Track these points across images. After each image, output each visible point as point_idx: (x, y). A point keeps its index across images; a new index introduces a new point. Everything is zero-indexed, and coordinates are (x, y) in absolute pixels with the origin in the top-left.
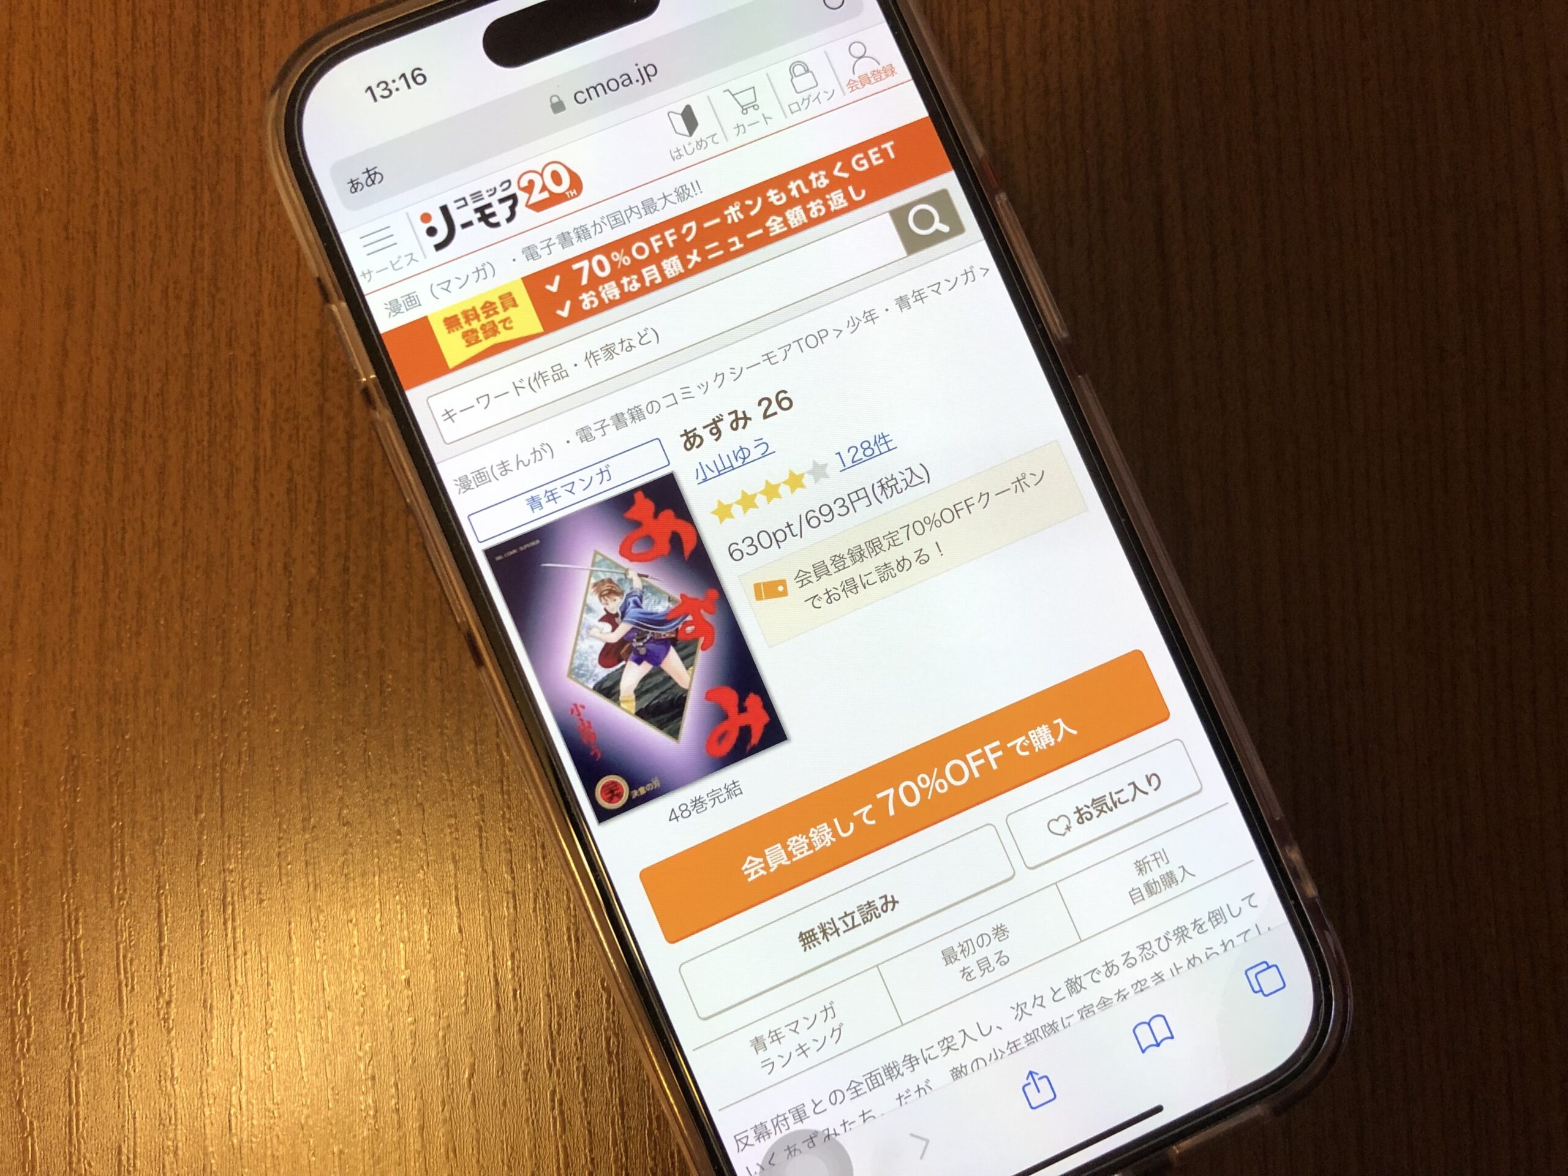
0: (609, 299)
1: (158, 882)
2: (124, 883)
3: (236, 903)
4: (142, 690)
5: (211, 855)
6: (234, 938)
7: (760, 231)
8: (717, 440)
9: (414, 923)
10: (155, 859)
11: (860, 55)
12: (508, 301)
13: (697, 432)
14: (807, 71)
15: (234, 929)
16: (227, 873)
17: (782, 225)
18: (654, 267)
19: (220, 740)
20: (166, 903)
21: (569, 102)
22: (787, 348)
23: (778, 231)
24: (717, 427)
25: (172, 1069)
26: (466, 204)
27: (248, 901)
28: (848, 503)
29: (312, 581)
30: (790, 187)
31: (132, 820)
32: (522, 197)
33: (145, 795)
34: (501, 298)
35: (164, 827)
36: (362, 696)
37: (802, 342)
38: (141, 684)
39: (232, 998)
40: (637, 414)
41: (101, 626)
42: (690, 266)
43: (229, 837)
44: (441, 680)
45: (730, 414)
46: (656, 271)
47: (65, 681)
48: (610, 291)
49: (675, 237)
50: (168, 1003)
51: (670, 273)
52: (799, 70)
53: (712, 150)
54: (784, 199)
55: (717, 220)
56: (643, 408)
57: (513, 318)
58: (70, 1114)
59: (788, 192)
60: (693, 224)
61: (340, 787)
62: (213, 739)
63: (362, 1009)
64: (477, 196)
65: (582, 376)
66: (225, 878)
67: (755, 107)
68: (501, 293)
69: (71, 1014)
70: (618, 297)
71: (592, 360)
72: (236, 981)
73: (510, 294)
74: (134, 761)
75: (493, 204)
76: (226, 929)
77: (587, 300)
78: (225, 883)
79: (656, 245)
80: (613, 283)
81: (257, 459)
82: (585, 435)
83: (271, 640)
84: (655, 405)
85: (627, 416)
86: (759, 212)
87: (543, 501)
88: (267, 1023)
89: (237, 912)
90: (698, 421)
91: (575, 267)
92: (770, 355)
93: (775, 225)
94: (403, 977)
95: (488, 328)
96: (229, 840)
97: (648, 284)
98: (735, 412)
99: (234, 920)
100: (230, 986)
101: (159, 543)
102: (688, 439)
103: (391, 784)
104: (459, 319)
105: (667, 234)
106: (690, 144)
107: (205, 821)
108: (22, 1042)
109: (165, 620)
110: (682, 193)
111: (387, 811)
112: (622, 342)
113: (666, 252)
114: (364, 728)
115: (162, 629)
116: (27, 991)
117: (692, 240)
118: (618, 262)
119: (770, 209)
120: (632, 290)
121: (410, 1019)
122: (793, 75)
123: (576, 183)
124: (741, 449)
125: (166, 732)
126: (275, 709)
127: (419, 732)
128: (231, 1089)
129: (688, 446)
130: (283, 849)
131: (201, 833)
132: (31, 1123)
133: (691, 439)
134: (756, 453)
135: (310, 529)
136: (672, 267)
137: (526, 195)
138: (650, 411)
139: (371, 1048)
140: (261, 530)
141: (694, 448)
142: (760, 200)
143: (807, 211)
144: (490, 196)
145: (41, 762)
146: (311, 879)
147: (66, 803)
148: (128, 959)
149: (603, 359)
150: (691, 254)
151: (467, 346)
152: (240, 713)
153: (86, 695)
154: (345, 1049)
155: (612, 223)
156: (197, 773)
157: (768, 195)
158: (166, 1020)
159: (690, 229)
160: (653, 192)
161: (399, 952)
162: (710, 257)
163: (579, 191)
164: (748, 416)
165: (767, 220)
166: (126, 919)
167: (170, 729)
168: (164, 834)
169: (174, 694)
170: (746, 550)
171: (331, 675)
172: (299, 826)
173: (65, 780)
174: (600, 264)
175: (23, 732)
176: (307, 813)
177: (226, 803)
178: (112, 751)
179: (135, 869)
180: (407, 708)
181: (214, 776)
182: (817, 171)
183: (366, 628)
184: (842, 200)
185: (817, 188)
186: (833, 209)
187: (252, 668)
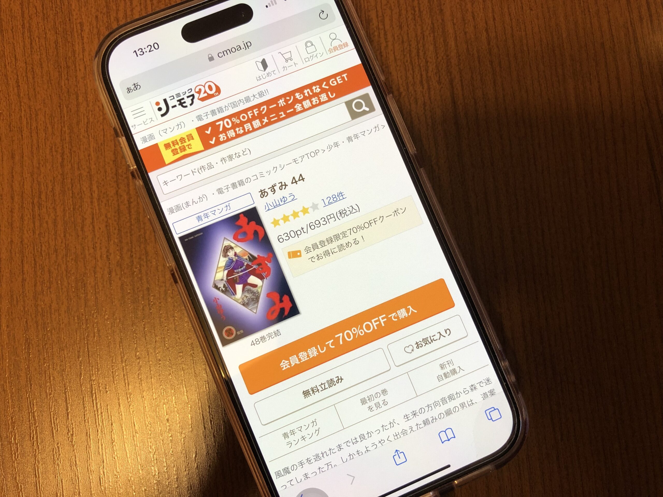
0: (231, 137)
1: (65, 386)
2: (51, 388)
3: (97, 393)
4: (53, 310)
5: (85, 374)
6: (97, 407)
7: (292, 110)
8: (274, 194)
9: (168, 396)
10: (63, 378)
11: (334, 38)
12: (190, 137)
13: (266, 191)
14: (312, 45)
15: (97, 403)
16: (92, 381)
17: (301, 107)
18: (249, 124)
19: (86, 328)
20: (69, 395)
21: (216, 57)
22: (303, 157)
23: (300, 110)
24: (274, 189)
25: (75, 461)
26: (174, 98)
27: (101, 392)
28: (326, 220)
29: (118, 261)
30: (304, 92)
31: (53, 362)
32: (196, 95)
33: (57, 352)
34: (187, 136)
35: (66, 364)
37: (309, 155)
38: (53, 308)
39: (98, 431)
40: (241, 183)
41: (35, 285)
42: (264, 124)
43: (92, 367)
44: (173, 298)
45: (279, 183)
46: (250, 126)
47: (22, 309)
48: (231, 133)
49: (258, 112)
50: (72, 435)
51: (255, 126)
52: (309, 44)
53: (273, 77)
54: (302, 97)
55: (275, 105)
56: (244, 181)
57: (192, 144)
58: (36, 481)
59: (304, 94)
60: (265, 107)
61: (135, 344)
62: (83, 328)
63: (150, 432)
64: (178, 95)
65: (219, 167)
66: (91, 383)
67: (291, 59)
68: (188, 134)
69: (34, 442)
70: (234, 136)
71: (223, 161)
72: (99, 424)
73: (191, 134)
74: (52, 339)
75: (185, 98)
76: (93, 404)
77: (222, 137)
78: (92, 385)
79: (250, 115)
80: (232, 130)
82: (220, 191)
83: (104, 287)
84: (249, 179)
85: (237, 184)
86: (292, 102)
87: (203, 218)
88: (112, 440)
89: (97, 396)
90: (266, 186)
91: (217, 124)
92: (296, 160)
93: (298, 107)
94: (166, 418)
95: (182, 148)
96: (92, 368)
97: (246, 131)
98: (281, 183)
99: (96, 400)
100: (96, 426)
102: (262, 193)
103: (156, 341)
104: (170, 145)
105: (254, 111)
106: (264, 74)
107: (82, 361)
108: (15, 454)
109: (61, 281)
110: (261, 94)
111: (155, 352)
112: (236, 154)
113: (254, 118)
114: (143, 319)
115: (59, 285)
116: (16, 434)
117: (265, 113)
118: (234, 122)
119: (296, 101)
120: (240, 133)
121: (170, 435)
122: (307, 47)
123: (218, 90)
124: (284, 197)
125: (64, 327)
126: (107, 314)
127: (165, 320)
128: (100, 467)
129: (262, 196)
130: (114, 370)
131: (81, 366)
132: (21, 486)
133: (263, 193)
134: (290, 199)
135: (116, 241)
136: (256, 124)
137: (198, 95)
138: (247, 182)
139: (155, 446)
141: (264, 197)
142: (292, 97)
143: (311, 102)
144: (183, 95)
145: (15, 342)
146: (126, 381)
147: (26, 357)
148: (55, 418)
149: (228, 161)
150: (264, 119)
151: (173, 155)
152: (93, 317)
153: (31, 314)
154: (144, 449)
155: (233, 106)
156: (78, 342)
157: (296, 95)
158: (71, 442)
159: (264, 109)
160: (249, 94)
161: (163, 408)
162: (272, 120)
163: (219, 93)
164: (286, 184)
165: (295, 105)
166: (53, 403)
167: (66, 325)
168: (66, 367)
169: (66, 311)
170: (285, 238)
171: (129, 299)
172: (120, 360)
173: (25, 348)
174: (228, 123)
175: (7, 331)
176: (123, 355)
177: (90, 354)
178: (42, 336)
179: (55, 382)
180: (159, 310)
181: (84, 343)
182: (315, 86)
183: (141, 279)
184: (325, 97)
185: (316, 92)
186: (322, 101)
187: (96, 298)
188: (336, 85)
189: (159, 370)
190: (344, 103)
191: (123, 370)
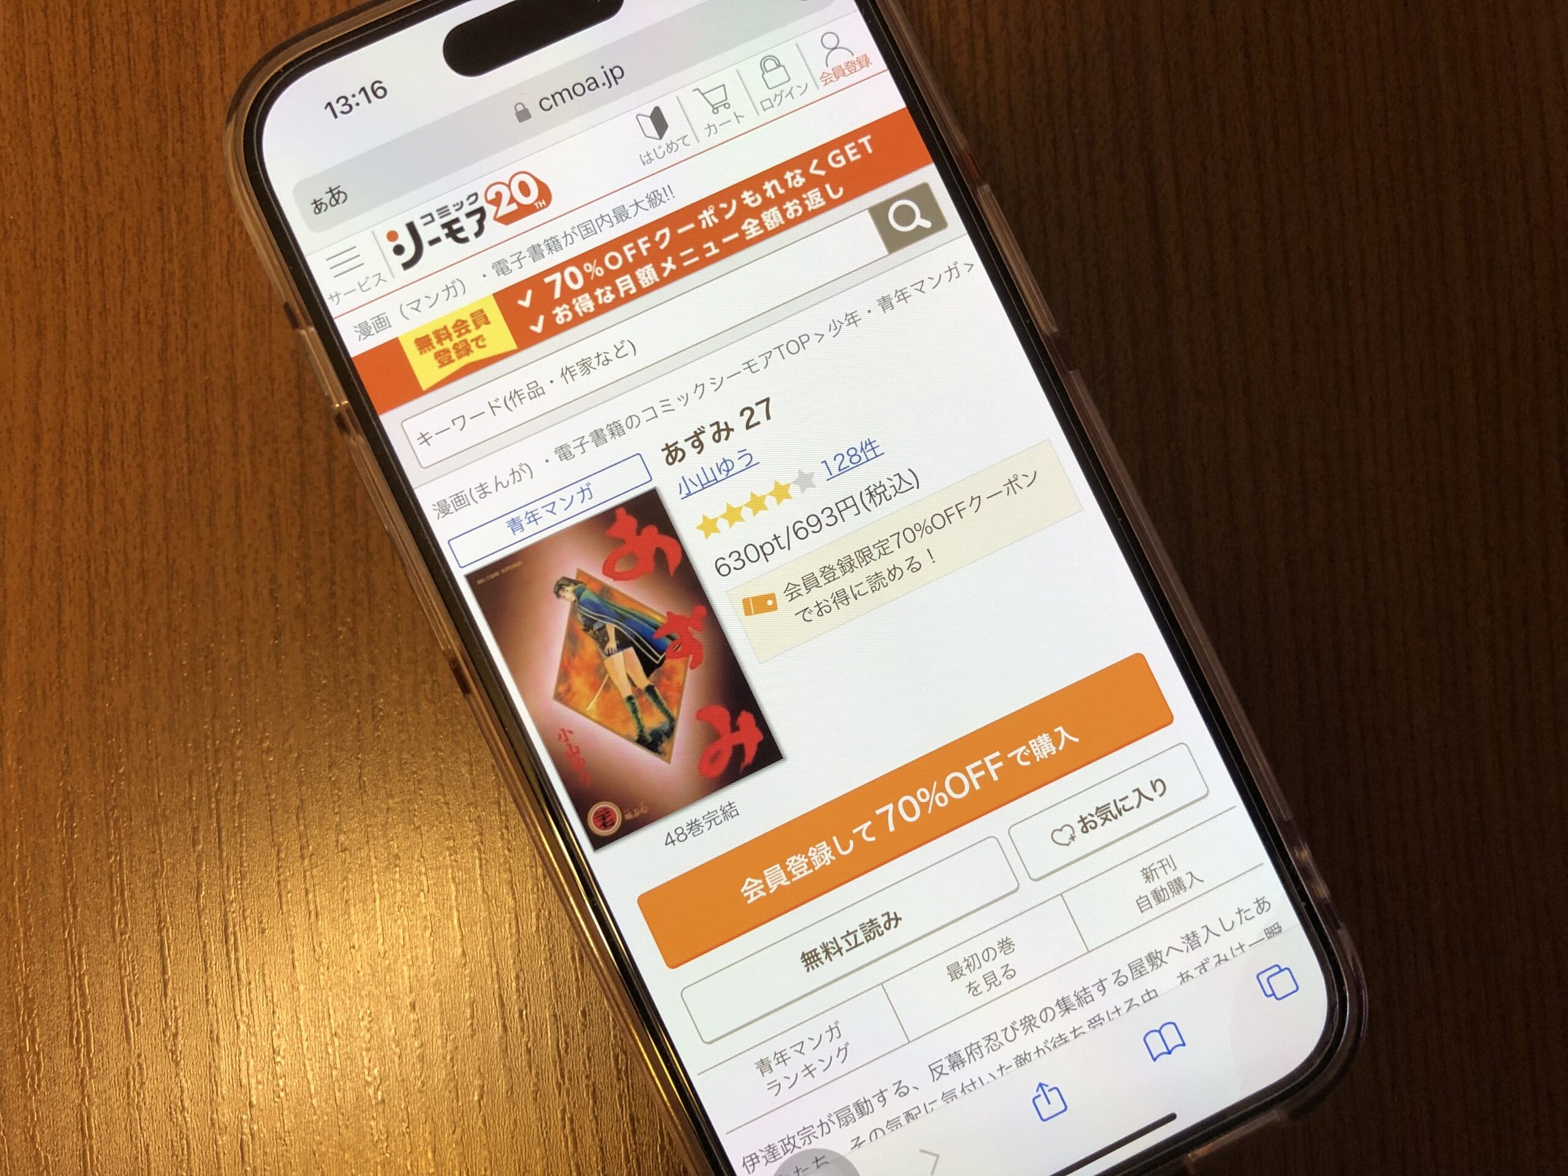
0: (583, 312)
1: (159, 915)
2: (126, 918)
3: (238, 933)
4: (134, 724)
5: (210, 886)
6: (238, 968)
7: (736, 235)
8: (699, 453)
9: (416, 947)
10: (155, 890)
11: (833, 46)
12: (480, 318)
13: (678, 446)
14: (779, 66)
15: (237, 960)
16: (227, 904)
17: (758, 228)
18: (628, 277)
19: (215, 770)
20: (168, 937)
21: (534, 109)
22: (768, 355)
23: (755, 234)
24: (699, 440)
26: (433, 220)
27: (250, 929)
28: (836, 512)
29: (299, 606)
30: (764, 187)
31: (130, 854)
32: (490, 210)
34: (472, 315)
35: (162, 861)
36: (355, 722)
37: (784, 349)
38: (132, 717)
39: (238, 1028)
40: (616, 429)
41: (89, 660)
42: (666, 274)
43: (228, 868)
44: (434, 703)
45: (711, 426)
46: (630, 281)
47: (56, 718)
48: (585, 303)
49: (648, 245)
50: (175, 1035)
51: (645, 283)
52: (770, 65)
53: (683, 152)
54: (760, 201)
55: (692, 226)
56: (623, 422)
57: (485, 336)
58: (84, 1147)
59: (763, 193)
60: (666, 231)
61: (337, 813)
62: (207, 771)
63: (367, 1036)
64: (444, 211)
65: (559, 392)
66: (226, 908)
67: (726, 105)
68: (473, 310)
69: (79, 1049)
70: (592, 310)
71: (568, 376)
72: (241, 1011)
73: (482, 311)
74: (129, 795)
75: (460, 219)
76: (229, 960)
77: (561, 314)
78: (226, 913)
79: (629, 254)
80: (587, 295)
81: (238, 486)
82: (564, 453)
83: (261, 668)
84: (635, 419)
85: (606, 432)
86: (734, 215)
87: (525, 522)
88: (274, 1053)
89: (239, 941)
90: (679, 435)
91: (548, 279)
92: (751, 363)
93: (751, 228)
94: (409, 1001)
95: (460, 347)
96: (227, 870)
97: (622, 295)
98: (718, 423)
99: (236, 950)
100: (236, 1016)
101: (143, 574)
102: (670, 454)
103: (388, 809)
104: (431, 340)
105: (640, 242)
106: (660, 147)
107: (203, 852)
108: (33, 1078)
109: (153, 651)
110: (654, 199)
111: (385, 836)
112: (598, 356)
113: (640, 261)
114: (358, 754)
115: (150, 661)
116: (35, 1028)
117: (666, 248)
118: (591, 273)
119: (745, 212)
120: (606, 301)
121: (416, 1044)
122: (764, 70)
123: (545, 194)
124: (725, 461)
125: (160, 764)
126: (267, 737)
127: (413, 755)
128: (241, 1118)
129: (671, 460)
130: (282, 877)
131: (199, 865)
132: (46, 1158)
133: (673, 453)
134: (741, 465)
135: (295, 554)
136: (646, 276)
137: (494, 208)
138: (630, 426)
139: (379, 1072)
140: (245, 557)
141: (677, 462)
142: (734, 202)
143: (783, 212)
144: (457, 210)
145: (36, 800)
146: (312, 907)
147: (63, 839)
148: (133, 993)
149: (580, 375)
150: (666, 261)
151: (440, 367)
152: (233, 743)
153: (77, 730)
154: (354, 1075)
155: (584, 233)
156: (193, 804)
157: (743, 196)
158: (173, 1052)
159: (663, 236)
160: (625, 199)
161: (403, 977)
162: (686, 264)
163: (548, 201)
164: (730, 427)
165: (743, 223)
166: (129, 953)
167: (164, 761)
168: (162, 867)
169: (167, 726)
170: (733, 564)
171: (323, 701)
172: (299, 854)
173: (62, 816)
174: (573, 276)
175: (16, 770)
176: (304, 840)
177: (223, 834)
178: (106, 786)
179: (136, 902)
180: (400, 732)
181: (210, 807)
182: (791, 170)
183: (354, 653)
184: (819, 199)
185: (794, 188)
186: (810, 208)
187: (242, 696)
188: (844, 167)
189: (394, 880)
190: (867, 211)
191: (305, 876)
